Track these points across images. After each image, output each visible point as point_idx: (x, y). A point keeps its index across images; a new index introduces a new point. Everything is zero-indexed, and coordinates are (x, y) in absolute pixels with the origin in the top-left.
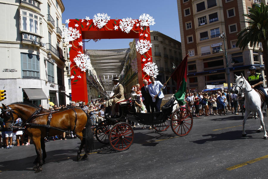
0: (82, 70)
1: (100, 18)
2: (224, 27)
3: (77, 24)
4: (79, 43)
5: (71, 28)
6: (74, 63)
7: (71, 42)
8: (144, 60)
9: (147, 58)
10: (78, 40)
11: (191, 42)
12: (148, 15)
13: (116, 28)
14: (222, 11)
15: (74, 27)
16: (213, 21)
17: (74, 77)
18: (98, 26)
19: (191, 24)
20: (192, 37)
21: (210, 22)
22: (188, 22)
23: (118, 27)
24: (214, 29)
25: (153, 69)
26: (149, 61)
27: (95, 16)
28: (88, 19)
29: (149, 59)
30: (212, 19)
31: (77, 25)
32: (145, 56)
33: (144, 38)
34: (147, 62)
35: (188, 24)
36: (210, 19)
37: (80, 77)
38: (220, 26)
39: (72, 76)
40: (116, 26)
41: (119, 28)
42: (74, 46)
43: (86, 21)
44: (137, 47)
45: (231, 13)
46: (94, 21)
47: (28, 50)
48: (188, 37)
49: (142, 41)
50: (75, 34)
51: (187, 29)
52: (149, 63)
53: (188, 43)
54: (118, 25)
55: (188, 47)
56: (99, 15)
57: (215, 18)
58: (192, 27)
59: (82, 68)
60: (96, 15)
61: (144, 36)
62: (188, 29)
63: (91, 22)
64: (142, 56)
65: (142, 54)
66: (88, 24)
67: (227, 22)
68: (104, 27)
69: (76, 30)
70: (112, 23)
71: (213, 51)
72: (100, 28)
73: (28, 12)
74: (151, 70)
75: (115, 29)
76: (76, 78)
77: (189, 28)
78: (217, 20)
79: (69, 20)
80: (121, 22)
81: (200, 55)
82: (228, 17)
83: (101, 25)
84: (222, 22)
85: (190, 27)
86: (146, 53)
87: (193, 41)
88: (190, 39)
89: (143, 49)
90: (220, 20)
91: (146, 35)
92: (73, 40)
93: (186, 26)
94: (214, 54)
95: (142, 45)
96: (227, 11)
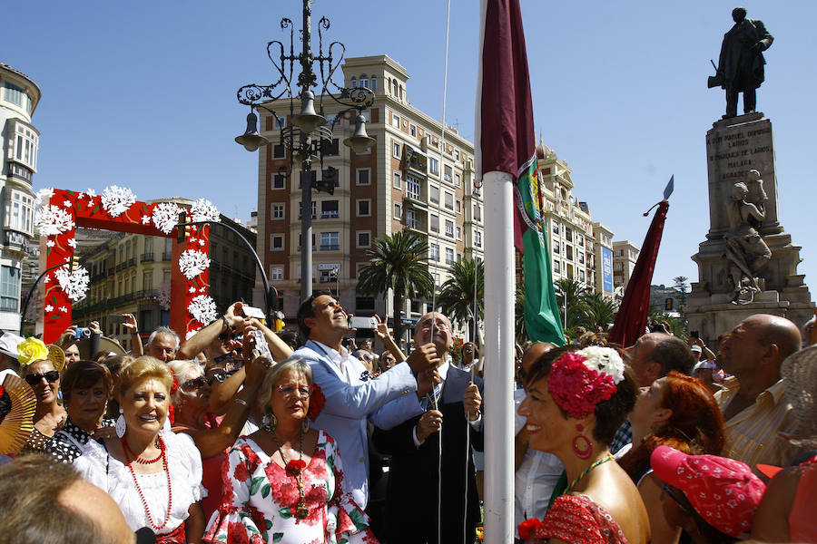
0: (70, 297)
1: (116, 196)
2: (348, 232)
3: (68, 202)
4: (69, 240)
5: (55, 208)
6: (55, 281)
7: (51, 237)
8: (192, 290)
9: (198, 287)
10: (67, 235)
11: (278, 249)
12: (209, 203)
13: (146, 220)
15: (62, 207)
16: (327, 217)
17: (52, 308)
18: (111, 211)
19: (284, 211)
20: (281, 238)
21: (323, 217)
22: (279, 205)
23: (149, 218)
24: (328, 233)
25: (208, 309)
26: (200, 294)
27: (107, 190)
28: (92, 193)
29: (202, 290)
30: (328, 211)
31: (68, 204)
32: (195, 284)
33: (197, 247)
34: (197, 294)
35: (276, 208)
36: (323, 211)
37: (64, 309)
38: (340, 230)
39: (49, 306)
40: (145, 216)
41: (151, 220)
42: (59, 246)
43: (87, 198)
44: (181, 262)
45: (364, 208)
46: (104, 201)
47: (11, 261)
48: (273, 236)
49: (192, 252)
50: (63, 221)
51: (273, 218)
52: (201, 297)
53: (273, 249)
54: (151, 214)
55: (271, 259)
56: (114, 188)
57: (332, 210)
58: (283, 218)
59: (70, 292)
60: (109, 188)
61: (197, 243)
62: (276, 219)
63: (98, 200)
64: (190, 283)
65: (189, 277)
66: (91, 204)
67: (355, 224)
68: (122, 214)
69: (66, 213)
70: (139, 209)
71: (322, 279)
72: (114, 215)
73: (22, 194)
74: (203, 312)
75: (144, 223)
76: (56, 311)
77: (279, 218)
78: (337, 216)
79: (52, 190)
80: (156, 209)
81: (295, 282)
82: (358, 214)
83: (117, 210)
84: (344, 223)
85: (281, 215)
86: (197, 277)
87: (283, 248)
88: (278, 242)
89: (193, 268)
90: (341, 218)
91: (202, 242)
92: (57, 232)
93: (273, 211)
94: (323, 285)
95: (192, 260)
96: (357, 201)
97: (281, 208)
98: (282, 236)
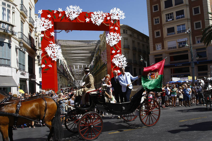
0: (53, 59)
1: (72, 10)
2: (189, 23)
3: (49, 15)
4: (51, 33)
5: (43, 19)
6: (45, 53)
7: (43, 32)
8: (114, 52)
9: (116, 50)
10: (50, 30)
11: (158, 37)
12: (118, 10)
13: (87, 20)
14: (188, 9)
15: (47, 18)
16: (179, 18)
17: (45, 65)
18: (70, 17)
19: (159, 20)
21: (177, 19)
22: (157, 18)
23: (89, 19)
24: (180, 25)
25: (122, 61)
26: (118, 53)
27: (68, 8)
28: (60, 10)
29: (118, 51)
30: (179, 15)
31: (49, 16)
32: (115, 48)
33: (114, 31)
34: (116, 53)
35: (156, 20)
36: (177, 16)
37: (50, 66)
38: (186, 23)
39: (43, 65)
40: (87, 18)
41: (90, 20)
42: (46, 36)
43: (58, 13)
44: (107, 39)
45: (196, 11)
46: (66, 13)
48: (155, 31)
49: (112, 33)
50: (47, 24)
51: (155, 24)
52: (118, 55)
53: (156, 37)
54: (90, 17)
55: (156, 41)
56: (71, 7)
57: (181, 15)
58: (159, 23)
59: (53, 57)
61: (114, 29)
63: (63, 13)
64: (112, 48)
65: (111, 46)
66: (60, 15)
67: (192, 19)
68: (76, 18)
69: (48, 20)
70: (83, 15)
71: (179, 46)
72: (72, 19)
73: (1, 1)
74: (120, 62)
75: (87, 21)
76: (47, 67)
77: (157, 24)
78: (184, 17)
79: (41, 10)
80: (92, 15)
81: (167, 49)
82: (194, 14)
83: (74, 16)
84: (188, 19)
85: (158, 22)
86: (115, 45)
87: (160, 36)
88: (158, 34)
89: (113, 41)
90: (186, 17)
91: (116, 28)
92: (45, 30)
93: (154, 21)
94: (180, 49)
95: (112, 37)
96: (193, 8)
97: (158, 19)
98: (160, 31)
